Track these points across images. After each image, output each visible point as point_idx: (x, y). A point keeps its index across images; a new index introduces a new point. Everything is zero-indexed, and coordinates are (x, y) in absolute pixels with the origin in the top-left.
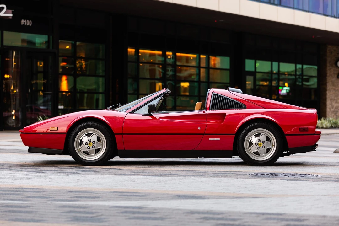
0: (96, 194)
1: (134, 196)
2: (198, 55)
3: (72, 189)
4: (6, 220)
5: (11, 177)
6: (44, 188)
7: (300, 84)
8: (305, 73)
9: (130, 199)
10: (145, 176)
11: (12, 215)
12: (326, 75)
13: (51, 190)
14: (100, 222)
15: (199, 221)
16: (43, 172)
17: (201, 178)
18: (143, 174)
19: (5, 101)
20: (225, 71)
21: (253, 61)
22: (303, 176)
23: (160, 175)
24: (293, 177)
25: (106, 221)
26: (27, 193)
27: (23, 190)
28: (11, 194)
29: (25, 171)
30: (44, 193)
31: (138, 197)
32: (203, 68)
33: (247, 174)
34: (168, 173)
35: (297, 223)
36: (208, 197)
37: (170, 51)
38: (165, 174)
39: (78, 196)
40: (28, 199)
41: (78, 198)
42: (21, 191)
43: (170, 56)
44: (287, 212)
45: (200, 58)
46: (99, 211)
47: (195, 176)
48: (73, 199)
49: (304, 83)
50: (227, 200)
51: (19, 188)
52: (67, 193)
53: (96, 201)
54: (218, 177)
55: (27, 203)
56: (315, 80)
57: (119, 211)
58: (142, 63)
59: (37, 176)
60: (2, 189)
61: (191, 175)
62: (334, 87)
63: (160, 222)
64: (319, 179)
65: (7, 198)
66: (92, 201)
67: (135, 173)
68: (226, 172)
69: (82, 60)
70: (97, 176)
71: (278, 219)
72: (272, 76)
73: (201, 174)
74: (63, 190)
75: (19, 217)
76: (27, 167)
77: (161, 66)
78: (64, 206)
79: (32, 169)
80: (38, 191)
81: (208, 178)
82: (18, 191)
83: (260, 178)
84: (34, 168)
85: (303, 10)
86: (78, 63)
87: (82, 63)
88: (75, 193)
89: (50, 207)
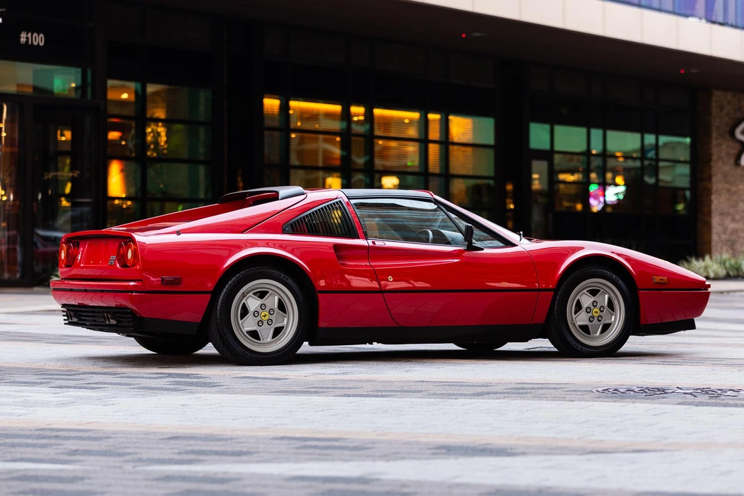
2: (423, 113)
3: (176, 431)
5: (18, 400)
6: (104, 428)
7: (653, 180)
8: (664, 154)
9: (330, 457)
10: (345, 395)
12: (710, 160)
13: (123, 432)
16: (94, 388)
17: (483, 401)
18: (338, 392)
20: (483, 150)
21: (548, 127)
23: (380, 394)
24: (704, 398)
26: (66, 442)
27: (55, 434)
28: (28, 445)
30: (111, 442)
31: (346, 452)
32: (434, 142)
33: (589, 389)
36: (521, 450)
37: (358, 104)
38: (390, 391)
39: (197, 448)
40: (74, 458)
41: (198, 455)
42: (50, 437)
43: (358, 115)
45: (427, 120)
47: (466, 395)
48: (186, 457)
49: (661, 177)
51: (45, 429)
52: (166, 441)
53: (246, 462)
54: (524, 398)
55: (74, 470)
56: (685, 170)
58: (296, 130)
59: (81, 398)
61: (456, 392)
62: (727, 186)
65: (19, 456)
66: (233, 462)
67: (318, 390)
68: (538, 386)
69: (158, 126)
72: (589, 162)
73: (479, 390)
74: (154, 433)
76: (53, 375)
77: (338, 139)
78: (168, 478)
79: (66, 379)
80: (93, 438)
81: (498, 401)
82: (43, 438)
83: (628, 400)
84: (70, 377)
85: (660, 10)
86: (150, 133)
87: (158, 133)
88: (185, 442)
89: (135, 480)
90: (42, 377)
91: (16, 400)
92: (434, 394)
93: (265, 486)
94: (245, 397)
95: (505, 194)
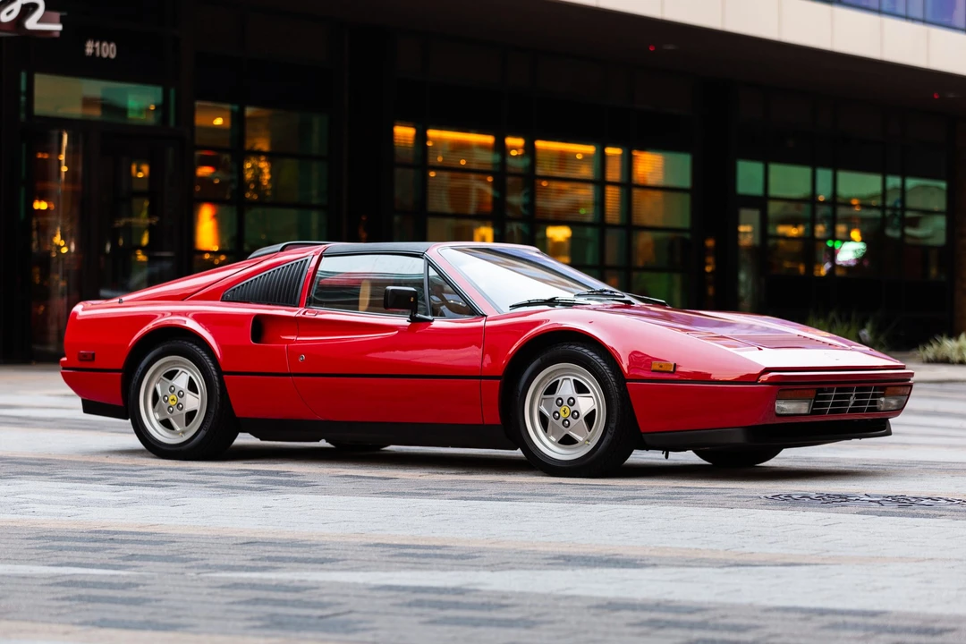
0: (325, 549)
1: (436, 556)
2: (599, 146)
3: (253, 535)
4: (74, 624)
5: (70, 498)
6: (169, 532)
7: (897, 234)
8: (912, 202)
9: (427, 566)
10: (461, 498)
11: (88, 610)
13: (191, 536)
14: (348, 632)
15: (637, 630)
16: (163, 486)
17: (626, 506)
18: (455, 494)
19: (37, 279)
20: (677, 195)
21: (760, 166)
22: (922, 502)
23: (504, 497)
24: (893, 508)
25: (364, 630)
26: (123, 546)
27: (111, 537)
28: (77, 549)
29: (110, 482)
30: (174, 547)
31: (448, 561)
32: (613, 184)
33: (758, 494)
34: (526, 492)
35: (923, 639)
36: (653, 561)
37: (516, 134)
38: (517, 494)
39: (274, 555)
40: (129, 563)
41: (275, 562)
42: (104, 541)
43: (515, 148)
44: (890, 608)
45: (604, 155)
46: (341, 600)
47: (607, 499)
48: (260, 564)
49: (908, 231)
50: (711, 570)
51: (99, 532)
52: (240, 546)
53: (329, 570)
54: (675, 504)
55: (128, 576)
56: (940, 222)
57: (399, 601)
58: (435, 168)
59: (144, 497)
60: (49, 534)
61: (596, 496)
63: (524, 632)
65: (66, 560)
66: (314, 570)
67: (432, 492)
68: (696, 490)
69: (259, 161)
71: (867, 628)
72: (814, 211)
73: (624, 494)
74: (228, 537)
75: (109, 616)
76: (114, 470)
77: (490, 179)
78: (236, 586)
79: (129, 476)
80: (156, 542)
81: (644, 507)
82: (96, 541)
83: (798, 507)
85: (907, 17)
86: (249, 169)
87: (260, 169)
88: (262, 547)
89: (197, 587)
90: (102, 472)
91: (67, 498)
92: (570, 498)
93: (345, 595)
94: (341, 498)
95: (704, 251)
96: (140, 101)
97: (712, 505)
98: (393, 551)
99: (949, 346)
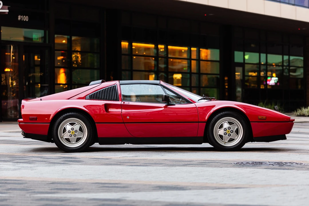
0: (77, 185)
1: (115, 187)
2: (189, 47)
3: (55, 180)
7: (288, 74)
8: (291, 64)
9: (111, 191)
10: (131, 166)
13: (34, 181)
16: (31, 163)
18: (129, 164)
20: (215, 63)
21: (242, 53)
22: (287, 164)
23: (145, 165)
24: (277, 166)
26: (8, 185)
27: (6, 182)
29: (13, 162)
30: (26, 185)
31: (119, 189)
32: (194, 60)
33: (232, 162)
34: (153, 163)
36: (190, 188)
37: (161, 44)
38: (150, 164)
40: (8, 191)
41: (59, 190)
42: (3, 183)
43: (162, 49)
44: (269, 204)
45: (191, 50)
46: (76, 204)
47: (180, 165)
48: (53, 191)
49: (291, 73)
50: (209, 191)
51: (2, 180)
52: (49, 184)
53: (76, 193)
54: (202, 167)
55: (5, 197)
56: (302, 70)
57: (97, 204)
58: (135, 55)
59: (23, 167)
61: (176, 164)
64: (303, 167)
66: (71, 193)
67: (121, 163)
68: (211, 161)
69: (77, 54)
70: (83, 166)
72: (260, 67)
73: (186, 163)
74: (46, 181)
76: (16, 157)
77: (154, 59)
78: (42, 199)
79: (21, 159)
80: (20, 183)
81: (192, 168)
83: (245, 167)
84: (23, 159)
85: (289, 4)
86: (74, 57)
87: (77, 57)
88: (56, 185)
89: (27, 200)
90: (12, 158)
92: (168, 165)
93: (78, 202)
95: (224, 81)
96: (37, 35)
97: (215, 166)
98: (101, 185)
99: (305, 111)
